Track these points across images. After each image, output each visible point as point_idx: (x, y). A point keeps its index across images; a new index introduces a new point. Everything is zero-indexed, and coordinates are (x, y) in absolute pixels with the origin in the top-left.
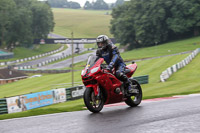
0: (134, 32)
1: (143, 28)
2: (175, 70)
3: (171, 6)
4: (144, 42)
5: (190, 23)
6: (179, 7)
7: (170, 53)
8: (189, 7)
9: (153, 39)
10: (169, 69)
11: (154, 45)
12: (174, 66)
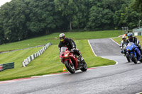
0: (3, 31)
1: (10, 29)
2: (33, 58)
3: (30, 14)
4: (10, 38)
5: (43, 25)
6: (35, 14)
7: (29, 47)
8: (42, 14)
9: (17, 36)
10: (29, 58)
11: (18, 41)
12: (32, 56)
